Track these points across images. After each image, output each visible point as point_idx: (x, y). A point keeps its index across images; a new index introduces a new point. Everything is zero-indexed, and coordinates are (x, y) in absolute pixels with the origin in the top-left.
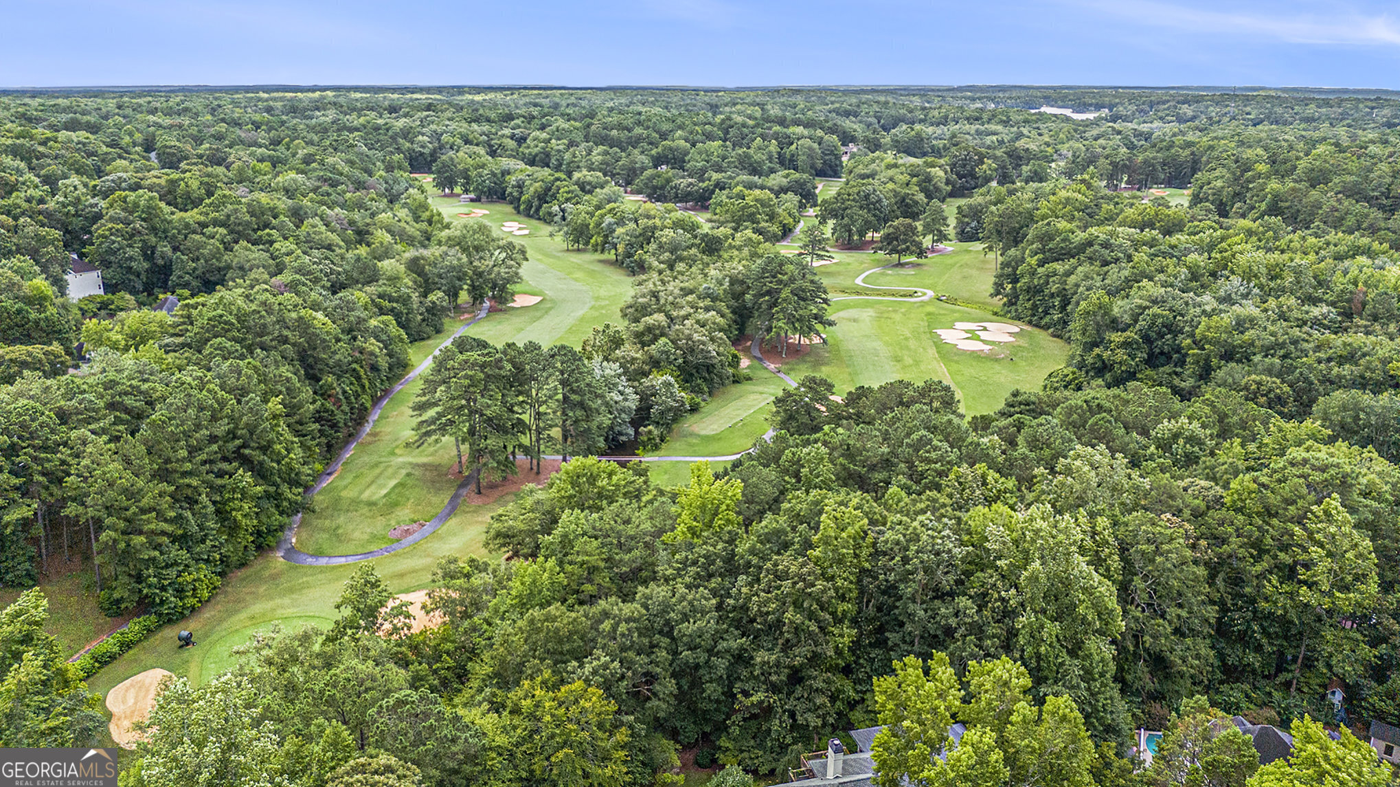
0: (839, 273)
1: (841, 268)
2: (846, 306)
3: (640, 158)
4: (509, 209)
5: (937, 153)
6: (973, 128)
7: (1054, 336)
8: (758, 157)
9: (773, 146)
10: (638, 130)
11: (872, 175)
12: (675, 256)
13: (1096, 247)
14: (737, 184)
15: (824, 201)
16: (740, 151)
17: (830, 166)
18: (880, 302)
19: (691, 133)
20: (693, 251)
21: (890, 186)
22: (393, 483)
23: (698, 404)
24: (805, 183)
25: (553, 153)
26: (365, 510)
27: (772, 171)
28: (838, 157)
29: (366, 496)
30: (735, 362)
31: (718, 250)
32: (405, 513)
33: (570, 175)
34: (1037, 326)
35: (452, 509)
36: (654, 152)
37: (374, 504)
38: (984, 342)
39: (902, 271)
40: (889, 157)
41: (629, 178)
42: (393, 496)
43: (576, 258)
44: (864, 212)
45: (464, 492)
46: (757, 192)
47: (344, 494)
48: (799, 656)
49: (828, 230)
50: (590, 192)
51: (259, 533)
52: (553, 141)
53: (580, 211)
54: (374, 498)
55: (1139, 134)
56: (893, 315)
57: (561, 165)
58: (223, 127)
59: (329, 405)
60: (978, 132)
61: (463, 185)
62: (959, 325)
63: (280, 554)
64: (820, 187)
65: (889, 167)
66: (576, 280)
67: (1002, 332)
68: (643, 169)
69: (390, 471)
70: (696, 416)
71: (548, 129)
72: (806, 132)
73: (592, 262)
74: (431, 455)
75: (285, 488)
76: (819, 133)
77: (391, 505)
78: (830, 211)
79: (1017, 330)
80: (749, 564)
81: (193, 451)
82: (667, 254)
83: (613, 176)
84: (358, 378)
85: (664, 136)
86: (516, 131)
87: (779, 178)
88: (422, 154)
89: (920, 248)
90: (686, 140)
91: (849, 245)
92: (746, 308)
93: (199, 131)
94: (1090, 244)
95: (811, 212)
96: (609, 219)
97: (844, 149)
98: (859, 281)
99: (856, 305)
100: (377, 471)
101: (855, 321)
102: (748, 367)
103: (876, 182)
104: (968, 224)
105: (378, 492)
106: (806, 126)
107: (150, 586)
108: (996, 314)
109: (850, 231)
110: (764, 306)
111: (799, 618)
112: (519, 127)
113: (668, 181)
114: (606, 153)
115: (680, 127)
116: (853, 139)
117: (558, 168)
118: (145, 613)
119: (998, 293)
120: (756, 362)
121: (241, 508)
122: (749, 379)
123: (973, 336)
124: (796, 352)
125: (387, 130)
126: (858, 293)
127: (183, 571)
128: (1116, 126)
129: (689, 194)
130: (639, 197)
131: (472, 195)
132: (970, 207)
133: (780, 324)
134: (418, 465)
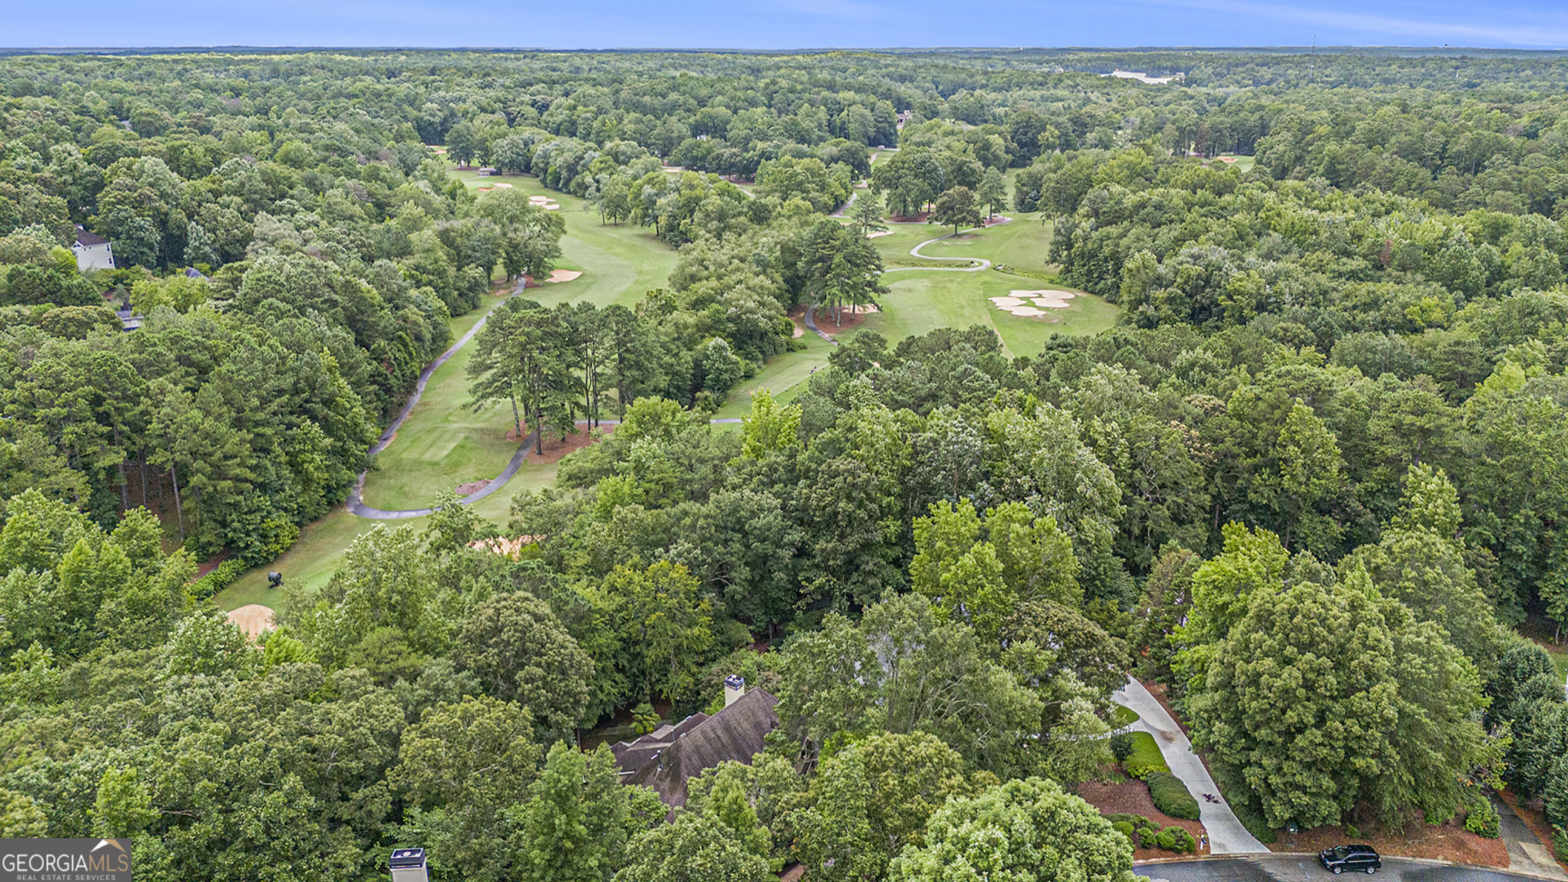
0: (894, 245)
1: (897, 240)
2: (902, 277)
3: (677, 125)
4: (535, 182)
5: (998, 120)
6: (1037, 94)
7: (1110, 301)
8: (806, 124)
9: (822, 114)
10: (673, 96)
11: (929, 144)
12: (723, 223)
13: (1149, 209)
14: (785, 153)
15: (877, 170)
16: (787, 118)
17: (885, 135)
18: (937, 273)
19: (732, 99)
20: (742, 219)
21: (947, 153)
22: (452, 445)
23: (753, 370)
24: (856, 152)
25: (580, 121)
26: (429, 469)
27: (822, 139)
28: (892, 125)
29: (427, 457)
30: (789, 329)
31: (766, 219)
32: (468, 473)
33: (600, 144)
34: (1092, 292)
35: (516, 467)
36: (692, 120)
37: (437, 464)
38: (1039, 308)
39: (959, 242)
40: (948, 124)
41: (666, 149)
42: (454, 457)
43: (613, 233)
44: (919, 181)
45: (525, 453)
46: (806, 160)
47: (404, 456)
48: (852, 543)
49: (882, 201)
50: (625, 163)
51: (328, 489)
52: (580, 108)
53: (617, 181)
54: (436, 459)
55: (1212, 100)
56: (949, 285)
57: (589, 134)
58: (198, 94)
59: (382, 369)
60: (1044, 99)
61: (481, 157)
62: (1014, 293)
63: (350, 510)
64: (874, 157)
65: (946, 134)
66: (615, 254)
67: (1057, 299)
68: (681, 138)
69: (447, 435)
70: (750, 383)
71: (573, 95)
72: (857, 97)
73: (630, 237)
74: (488, 420)
75: (350, 444)
76: (872, 98)
77: (452, 466)
78: (886, 180)
79: (1072, 296)
80: (808, 470)
81: (265, 401)
82: (715, 223)
83: (647, 146)
84: (406, 345)
85: (702, 103)
86: (538, 98)
87: (828, 148)
88: (431, 124)
89: (977, 217)
90: (728, 107)
91: (904, 218)
92: (798, 277)
93: (174, 98)
94: (1143, 205)
95: (864, 183)
96: (648, 190)
97: (899, 116)
98: (914, 252)
99: (911, 276)
100: (434, 435)
101: (910, 291)
102: (803, 337)
103: (932, 150)
104: (1027, 193)
105: (441, 452)
106: (857, 91)
107: (235, 531)
108: (1052, 282)
109: (905, 201)
110: (817, 274)
111: (851, 507)
112: (539, 93)
113: (709, 151)
114: (638, 121)
115: (720, 93)
116: (909, 106)
117: (585, 137)
118: (232, 558)
119: (1054, 260)
120: (810, 332)
121: (312, 460)
122: (805, 348)
123: (1029, 302)
124: (851, 320)
125: (390, 96)
126: (913, 265)
127: (266, 517)
128: (1190, 91)
129: (733, 165)
130: (678, 170)
131: (492, 168)
132: (1030, 176)
133: (834, 290)
134: (476, 430)
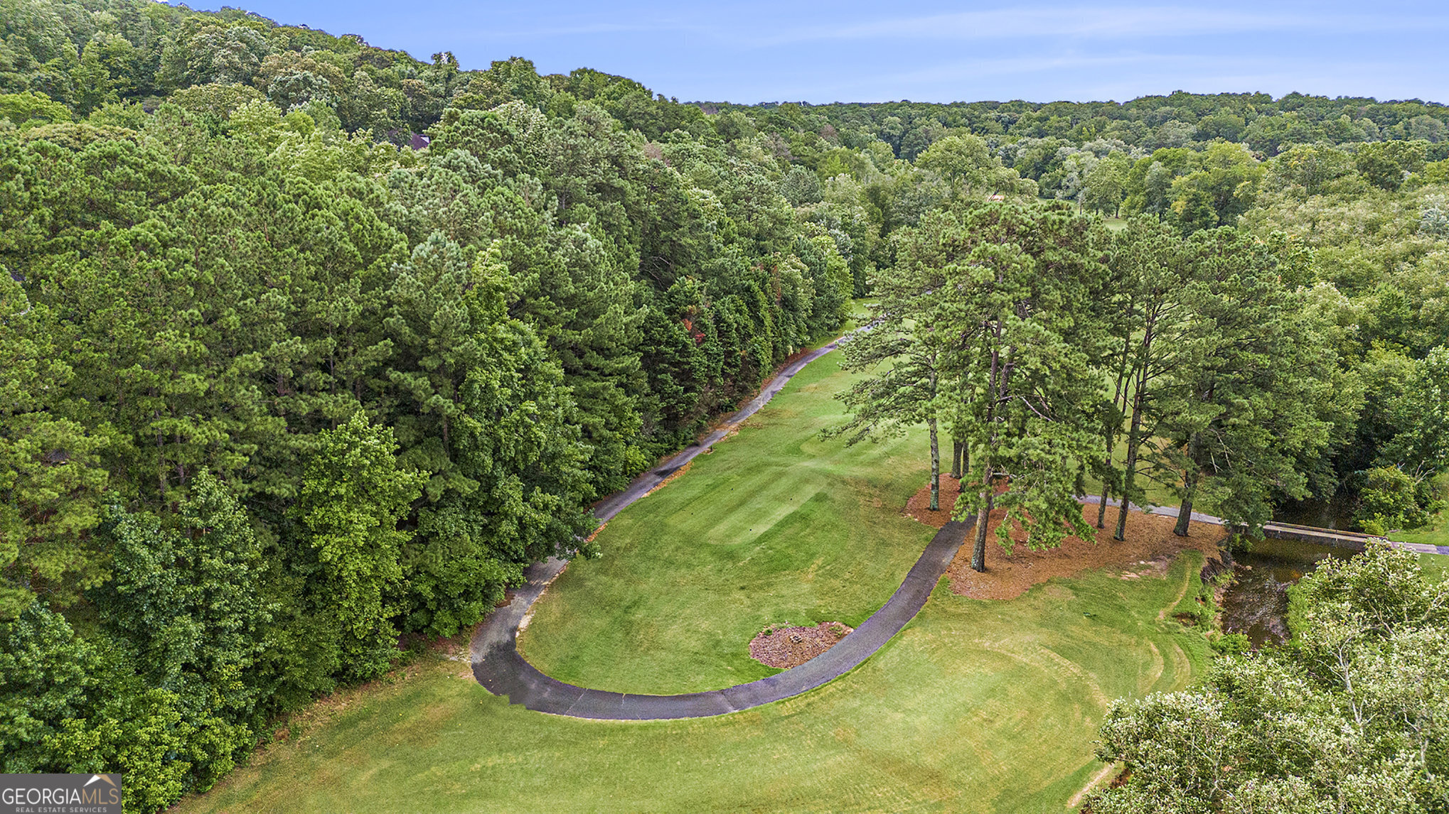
26: (708, 569)
29: (719, 532)
32: (798, 593)
35: (914, 600)
37: (731, 556)
42: (779, 543)
45: (946, 558)
47: (672, 521)
54: (735, 541)
63: (472, 659)
69: (784, 484)
74: (874, 462)
77: (769, 565)
100: (756, 480)
105: (748, 529)
134: (843, 480)
